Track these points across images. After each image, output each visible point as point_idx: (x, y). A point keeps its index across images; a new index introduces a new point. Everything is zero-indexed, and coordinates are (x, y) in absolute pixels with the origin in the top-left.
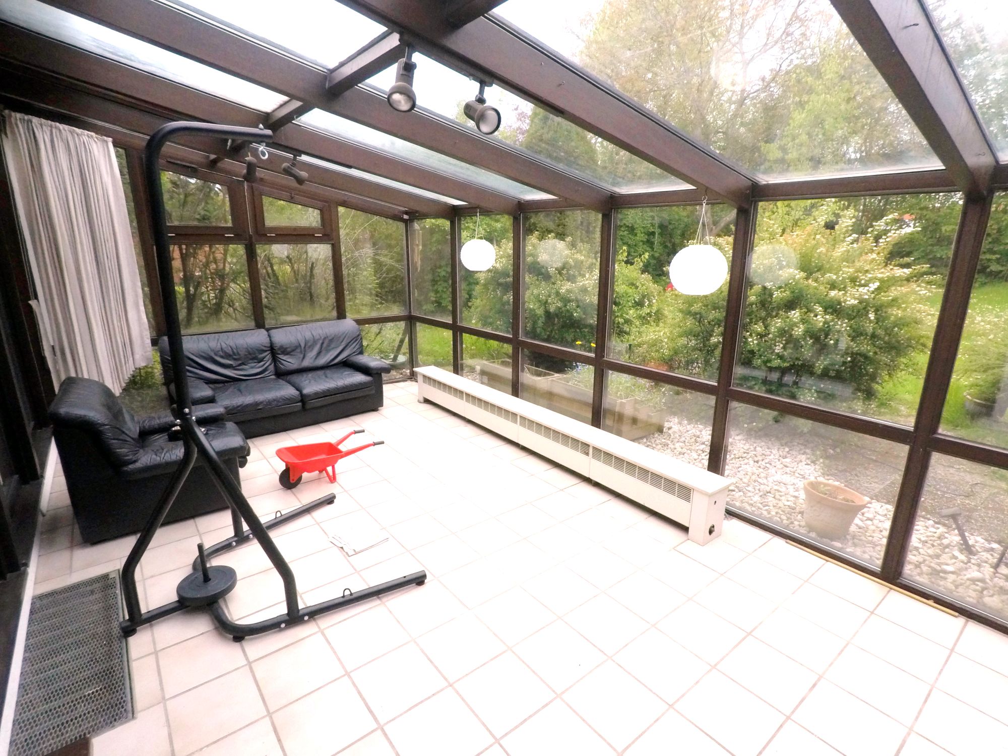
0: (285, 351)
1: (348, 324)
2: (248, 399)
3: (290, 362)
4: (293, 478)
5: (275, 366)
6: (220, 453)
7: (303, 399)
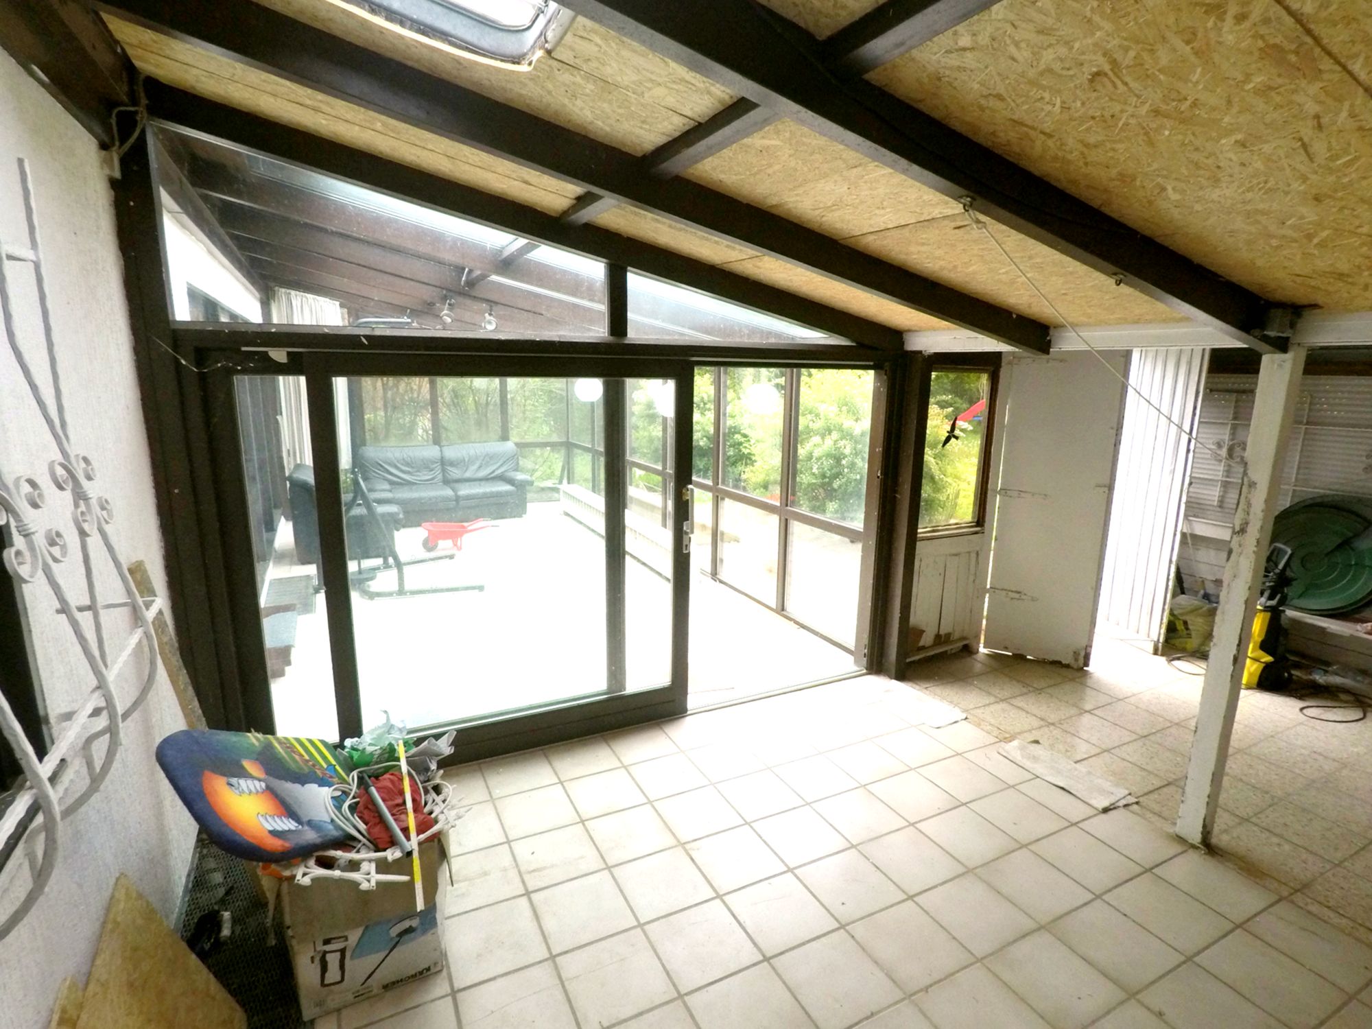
0: (452, 464)
1: (509, 446)
2: (415, 495)
3: (455, 473)
4: (430, 545)
5: (444, 476)
6: (383, 515)
7: (458, 499)
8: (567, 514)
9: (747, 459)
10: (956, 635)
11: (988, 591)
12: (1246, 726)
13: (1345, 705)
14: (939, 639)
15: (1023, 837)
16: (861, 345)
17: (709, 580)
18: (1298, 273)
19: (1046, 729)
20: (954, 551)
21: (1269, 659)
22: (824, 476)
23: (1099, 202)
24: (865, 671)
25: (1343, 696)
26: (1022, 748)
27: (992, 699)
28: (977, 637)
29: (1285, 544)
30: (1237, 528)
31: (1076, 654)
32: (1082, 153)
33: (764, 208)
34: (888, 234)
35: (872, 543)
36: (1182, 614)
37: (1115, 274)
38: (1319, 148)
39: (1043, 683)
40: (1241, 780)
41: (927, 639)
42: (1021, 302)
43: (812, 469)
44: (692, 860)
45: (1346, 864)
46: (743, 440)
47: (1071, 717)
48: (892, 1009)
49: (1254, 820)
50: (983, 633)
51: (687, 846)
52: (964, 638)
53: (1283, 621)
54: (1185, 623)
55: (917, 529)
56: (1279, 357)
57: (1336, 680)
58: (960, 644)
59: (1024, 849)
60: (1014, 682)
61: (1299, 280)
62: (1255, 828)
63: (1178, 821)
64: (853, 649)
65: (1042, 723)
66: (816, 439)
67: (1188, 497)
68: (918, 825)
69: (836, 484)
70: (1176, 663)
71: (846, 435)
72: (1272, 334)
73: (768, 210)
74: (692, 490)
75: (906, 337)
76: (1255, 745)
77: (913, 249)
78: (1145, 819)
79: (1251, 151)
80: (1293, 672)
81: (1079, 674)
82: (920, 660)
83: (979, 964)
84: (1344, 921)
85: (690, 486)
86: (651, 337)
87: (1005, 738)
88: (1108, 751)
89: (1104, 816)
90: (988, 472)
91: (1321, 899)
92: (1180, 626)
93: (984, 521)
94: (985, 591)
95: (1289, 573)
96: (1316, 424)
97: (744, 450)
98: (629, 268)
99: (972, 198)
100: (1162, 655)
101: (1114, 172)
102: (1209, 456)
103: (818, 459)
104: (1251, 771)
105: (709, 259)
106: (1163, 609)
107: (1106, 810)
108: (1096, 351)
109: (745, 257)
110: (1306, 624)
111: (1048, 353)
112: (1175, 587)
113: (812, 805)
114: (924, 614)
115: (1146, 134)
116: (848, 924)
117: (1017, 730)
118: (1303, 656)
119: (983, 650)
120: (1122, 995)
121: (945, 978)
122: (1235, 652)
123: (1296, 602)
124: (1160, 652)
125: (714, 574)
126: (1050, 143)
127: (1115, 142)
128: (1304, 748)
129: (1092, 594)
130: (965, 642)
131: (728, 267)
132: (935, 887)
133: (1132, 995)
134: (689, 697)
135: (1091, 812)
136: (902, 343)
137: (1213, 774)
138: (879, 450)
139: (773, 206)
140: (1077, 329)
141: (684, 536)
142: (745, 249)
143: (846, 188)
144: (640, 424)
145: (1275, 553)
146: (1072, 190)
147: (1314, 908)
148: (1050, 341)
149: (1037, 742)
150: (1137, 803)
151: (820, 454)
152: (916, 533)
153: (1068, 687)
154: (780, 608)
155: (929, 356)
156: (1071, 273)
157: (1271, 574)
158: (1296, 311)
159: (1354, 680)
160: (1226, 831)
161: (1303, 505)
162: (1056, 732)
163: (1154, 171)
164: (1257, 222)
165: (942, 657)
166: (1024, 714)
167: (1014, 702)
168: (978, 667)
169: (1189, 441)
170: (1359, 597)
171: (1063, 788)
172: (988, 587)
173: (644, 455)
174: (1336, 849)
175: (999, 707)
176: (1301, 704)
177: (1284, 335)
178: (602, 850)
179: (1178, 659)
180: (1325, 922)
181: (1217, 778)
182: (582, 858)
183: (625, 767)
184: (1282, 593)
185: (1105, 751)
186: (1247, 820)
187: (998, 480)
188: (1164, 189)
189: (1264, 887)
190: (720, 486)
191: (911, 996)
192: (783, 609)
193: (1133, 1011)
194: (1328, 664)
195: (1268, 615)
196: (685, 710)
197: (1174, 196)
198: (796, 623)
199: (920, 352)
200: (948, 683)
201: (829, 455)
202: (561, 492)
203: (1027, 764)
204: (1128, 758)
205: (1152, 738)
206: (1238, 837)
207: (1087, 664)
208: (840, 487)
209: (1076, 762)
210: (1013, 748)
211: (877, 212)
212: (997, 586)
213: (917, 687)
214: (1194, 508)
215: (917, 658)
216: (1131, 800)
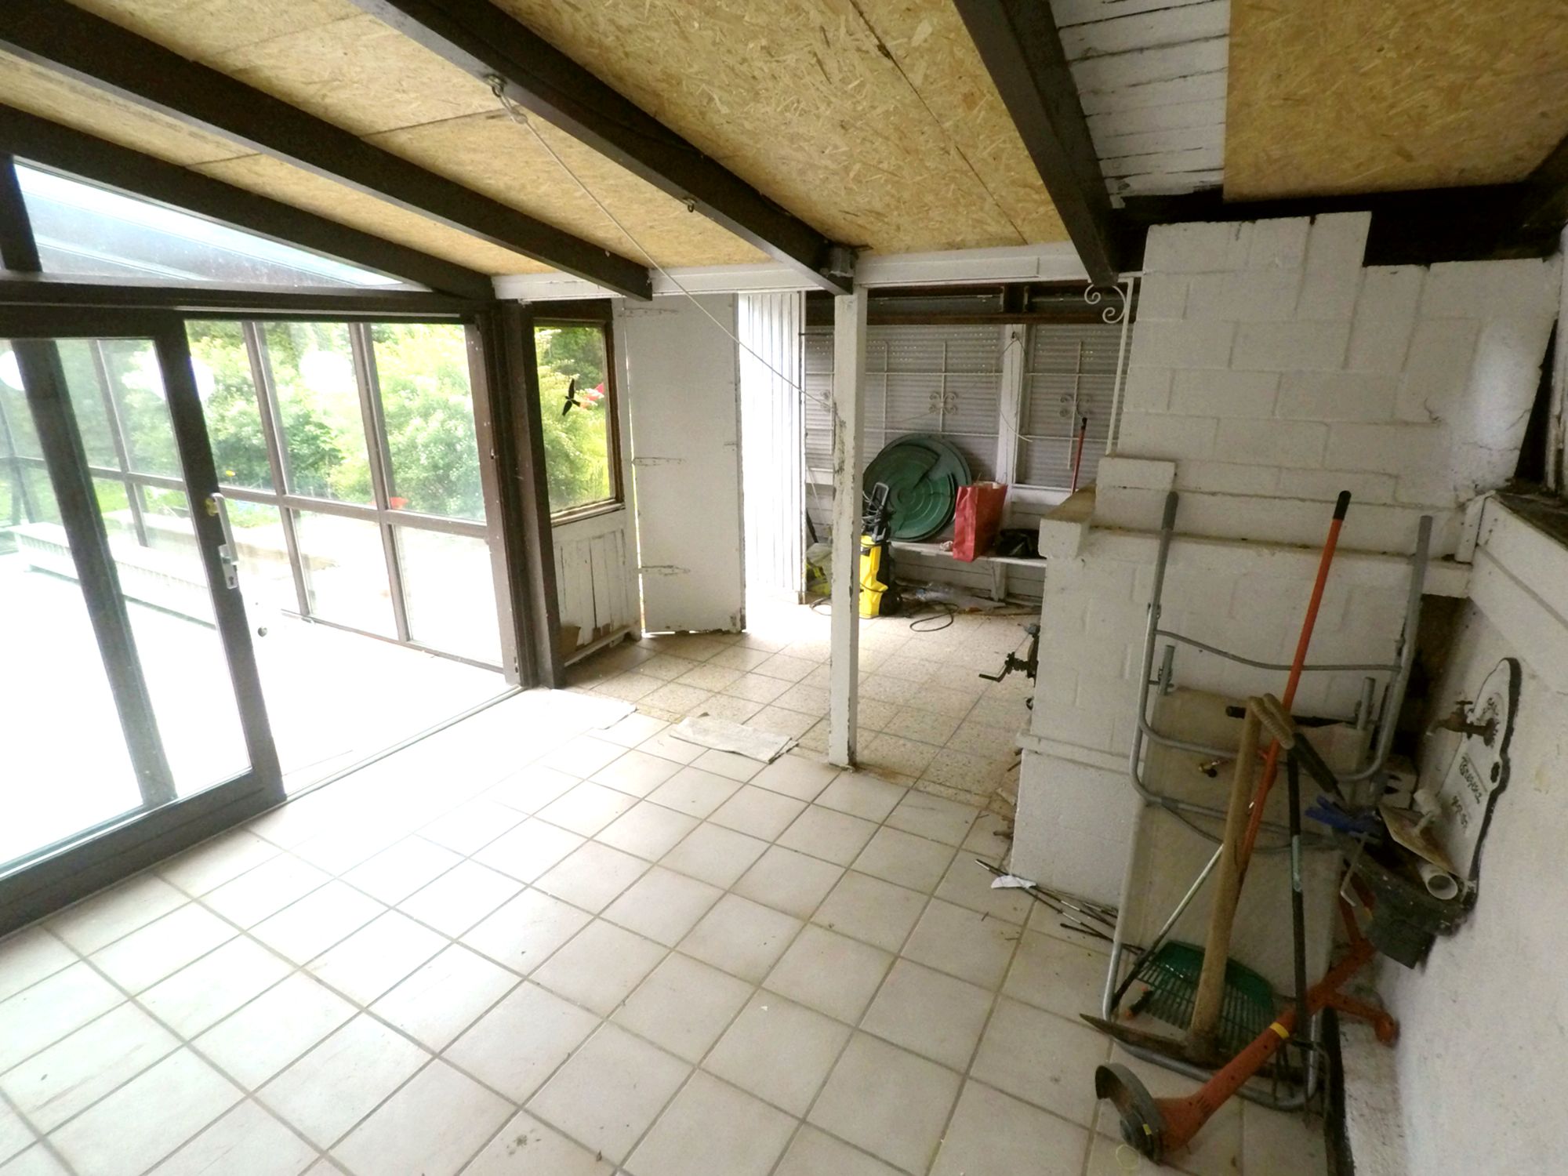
8: (36, 569)
9: (333, 457)
10: (616, 625)
11: (640, 571)
12: (874, 651)
13: (939, 614)
14: (599, 633)
15: (702, 814)
16: (439, 291)
17: (300, 621)
18: (847, 210)
19: (713, 699)
20: (598, 533)
21: (884, 587)
22: (436, 467)
23: (654, 109)
24: (520, 688)
25: (937, 608)
26: (692, 725)
27: (660, 683)
28: (638, 622)
29: (885, 483)
30: (837, 468)
31: (733, 618)
32: (617, 37)
33: (227, 72)
34: (424, 131)
35: (500, 537)
36: (818, 561)
37: (686, 198)
38: (831, 65)
39: (707, 655)
40: (874, 699)
41: (585, 636)
42: (609, 236)
43: (419, 460)
44: (319, 981)
45: (949, 744)
46: (318, 432)
47: (735, 681)
48: (590, 1039)
49: (886, 730)
50: (643, 617)
51: (309, 968)
52: (623, 627)
53: (891, 552)
54: (821, 569)
55: (549, 514)
56: (848, 297)
57: (932, 595)
58: (622, 634)
59: (705, 823)
60: (680, 661)
61: (849, 217)
62: (887, 737)
63: (830, 751)
64: (501, 666)
65: (710, 694)
66: (417, 421)
67: (806, 448)
68: (595, 838)
69: (454, 475)
70: (818, 608)
71: (454, 414)
72: (838, 273)
73: (230, 75)
74: (221, 501)
75: (495, 282)
76: (881, 666)
77: (465, 157)
78: (804, 758)
79: (778, 61)
80: (902, 596)
81: (738, 638)
82: (580, 660)
83: (673, 953)
84: (951, 791)
85: (215, 495)
86: (91, 273)
87: (676, 719)
88: (769, 705)
89: (771, 766)
90: (618, 440)
91: (935, 779)
92: (817, 574)
93: (623, 496)
94: (638, 571)
95: (890, 509)
96: (895, 370)
97: (323, 445)
98: (17, 158)
99: (503, 80)
100: (806, 603)
101: (657, 69)
102: (819, 408)
103: (426, 446)
104: (881, 689)
105: (167, 153)
106: (801, 559)
107: (772, 761)
108: (692, 296)
109: (229, 155)
110: (909, 552)
111: (649, 298)
112: (807, 537)
113: (472, 858)
114: (575, 608)
115: (677, 23)
116: (530, 974)
117: (687, 708)
118: (910, 581)
119: (646, 635)
120: (798, 924)
121: (642, 982)
122: (849, 584)
123: (898, 534)
124: (804, 601)
125: (306, 613)
126: (578, 17)
127: (648, 28)
128: (915, 658)
129: (737, 554)
130: (626, 631)
131: (207, 170)
132: (622, 894)
133: (806, 919)
134: (284, 779)
135: (760, 766)
136: (491, 290)
137: (849, 700)
138: (487, 424)
139: (240, 71)
140: (669, 271)
141: (225, 567)
142: (224, 140)
143: (340, 53)
144: (146, 420)
145: (879, 492)
146: (619, 88)
147: (931, 788)
148: (650, 285)
149: (706, 714)
150: (797, 745)
151: (426, 440)
152: (549, 519)
153: (730, 652)
154: (404, 638)
155: (527, 306)
156: (650, 200)
157: (877, 511)
158: (855, 251)
159: (944, 592)
160: (867, 747)
161: (894, 445)
162: (723, 700)
163: (697, 74)
164: (801, 148)
165: (604, 652)
166: (691, 690)
167: (681, 680)
168: (644, 653)
169: (800, 393)
170: (939, 521)
171: (733, 752)
172: (640, 567)
173: (163, 466)
174: (941, 735)
175: (666, 690)
176: (911, 621)
177: (847, 275)
178: (172, 1024)
179: (819, 604)
180: (938, 796)
181: (853, 701)
182: (139, 1047)
183: (196, 900)
184: (887, 526)
185: (767, 705)
186: (880, 732)
187: (631, 448)
188: (711, 99)
189: (897, 784)
190: (288, 495)
191: (606, 1017)
192: (408, 639)
193: (812, 933)
194: (926, 583)
195: (880, 548)
196: (284, 797)
197: (725, 110)
198: (428, 651)
199: (515, 301)
200: (613, 678)
201: (437, 441)
202: (17, 538)
203: (700, 739)
204: (787, 706)
205: (805, 682)
206: (876, 749)
207: (743, 627)
208: (459, 479)
209: (743, 724)
210: (684, 728)
211: (399, 96)
212: (649, 564)
213: (581, 691)
214: (813, 459)
215: (576, 659)
216: (792, 744)
